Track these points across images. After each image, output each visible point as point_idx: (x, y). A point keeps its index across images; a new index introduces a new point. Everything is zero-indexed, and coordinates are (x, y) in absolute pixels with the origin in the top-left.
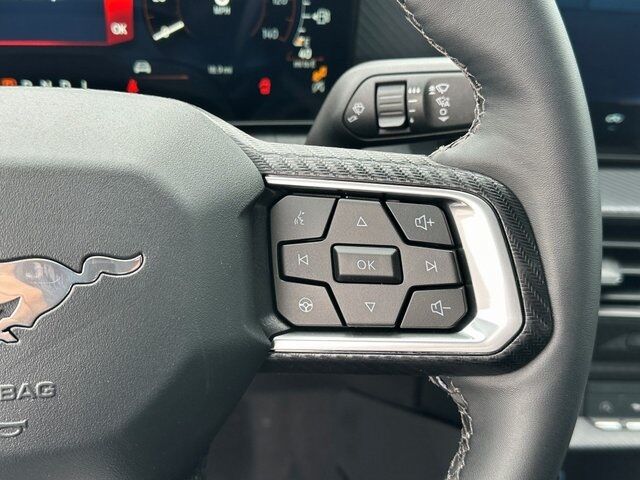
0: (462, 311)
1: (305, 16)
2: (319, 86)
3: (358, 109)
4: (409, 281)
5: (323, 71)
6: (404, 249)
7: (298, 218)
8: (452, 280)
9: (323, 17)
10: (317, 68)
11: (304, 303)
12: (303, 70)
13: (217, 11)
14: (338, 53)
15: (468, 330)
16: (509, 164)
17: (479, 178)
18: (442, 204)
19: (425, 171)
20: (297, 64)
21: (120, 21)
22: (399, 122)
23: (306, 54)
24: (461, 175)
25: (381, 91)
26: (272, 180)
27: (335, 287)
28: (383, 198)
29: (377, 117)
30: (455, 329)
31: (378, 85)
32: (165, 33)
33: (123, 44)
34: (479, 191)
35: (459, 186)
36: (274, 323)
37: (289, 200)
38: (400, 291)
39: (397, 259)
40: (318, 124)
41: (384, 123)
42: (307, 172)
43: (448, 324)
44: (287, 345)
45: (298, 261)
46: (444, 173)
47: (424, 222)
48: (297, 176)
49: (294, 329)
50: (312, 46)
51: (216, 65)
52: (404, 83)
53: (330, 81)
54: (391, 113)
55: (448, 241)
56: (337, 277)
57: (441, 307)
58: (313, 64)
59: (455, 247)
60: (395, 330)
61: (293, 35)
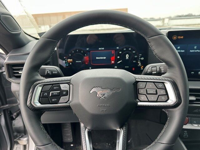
0: (167, 99)
1: (140, 59)
2: (142, 69)
3: (149, 71)
4: (158, 94)
5: (143, 67)
6: (157, 89)
7: (141, 85)
8: (165, 94)
9: (142, 59)
10: (142, 66)
11: (142, 98)
12: (139, 66)
13: (126, 59)
14: (145, 64)
15: (168, 101)
16: (174, 77)
17: (169, 79)
18: (163, 83)
19: (160, 78)
20: (138, 66)
21: (113, 61)
22: (156, 72)
23: (140, 64)
24: (166, 79)
25: (152, 68)
26: (137, 80)
27: (147, 95)
28: (154, 82)
29: (152, 72)
30: (166, 101)
31: (152, 67)
32: (119, 62)
33: (113, 64)
34: (169, 81)
35: (166, 80)
36: (138, 100)
37: (139, 83)
38: (157, 96)
39: (156, 91)
40: (143, 72)
41: (153, 73)
42: (142, 79)
43: (165, 101)
44: (139, 104)
45: (141, 91)
46: (163, 78)
47: (160, 85)
48: (141, 79)
49: (141, 101)
50: (141, 63)
51: (126, 66)
52: (156, 67)
53: (144, 68)
54: (154, 71)
55: (164, 88)
56: (147, 94)
57: (164, 98)
58: (141, 65)
59: (165, 89)
60: (157, 101)
61: (138, 61)
